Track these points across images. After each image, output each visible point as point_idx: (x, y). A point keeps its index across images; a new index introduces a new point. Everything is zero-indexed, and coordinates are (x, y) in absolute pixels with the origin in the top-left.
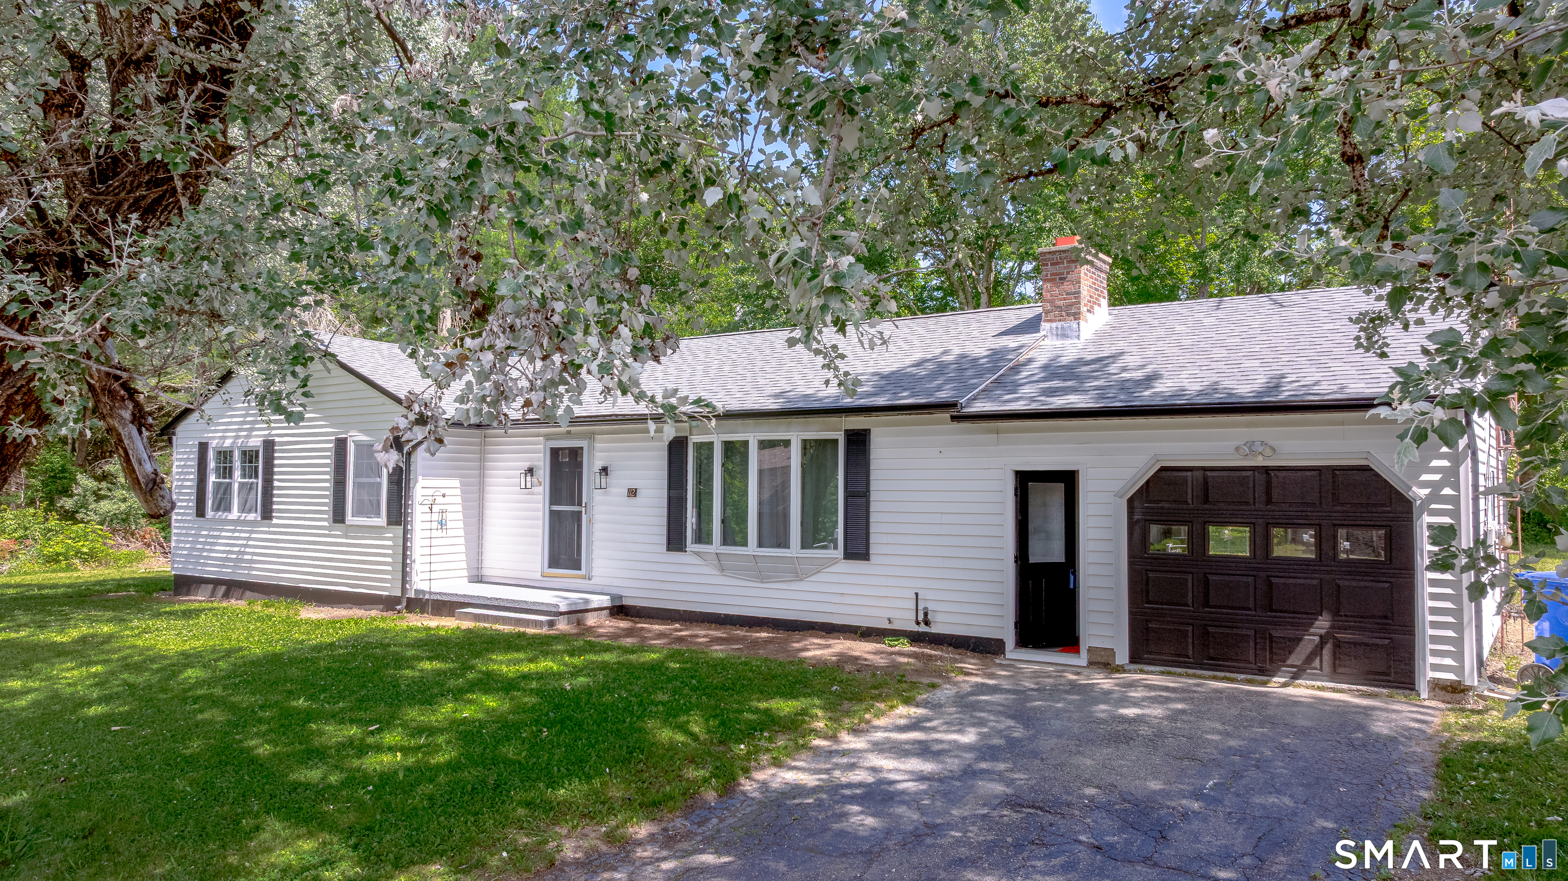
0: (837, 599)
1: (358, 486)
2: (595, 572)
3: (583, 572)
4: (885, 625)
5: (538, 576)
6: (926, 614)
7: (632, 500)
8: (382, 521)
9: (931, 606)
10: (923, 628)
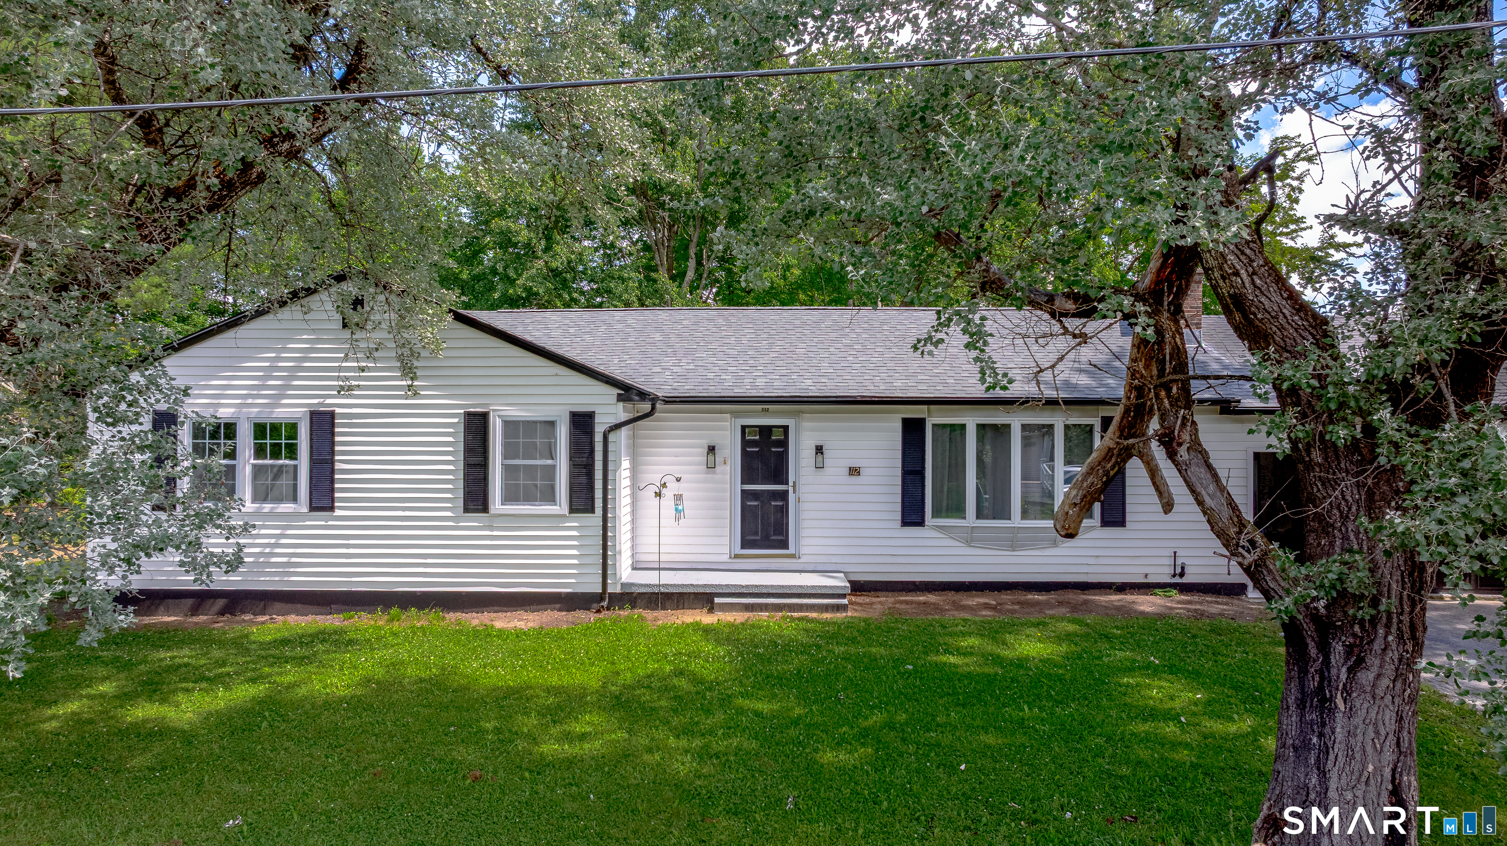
0: (1092, 561)
1: (507, 468)
2: (804, 550)
3: (791, 550)
4: (1141, 580)
5: (725, 558)
6: (1183, 568)
7: (854, 479)
8: (561, 506)
9: (1187, 562)
10: (1177, 580)
